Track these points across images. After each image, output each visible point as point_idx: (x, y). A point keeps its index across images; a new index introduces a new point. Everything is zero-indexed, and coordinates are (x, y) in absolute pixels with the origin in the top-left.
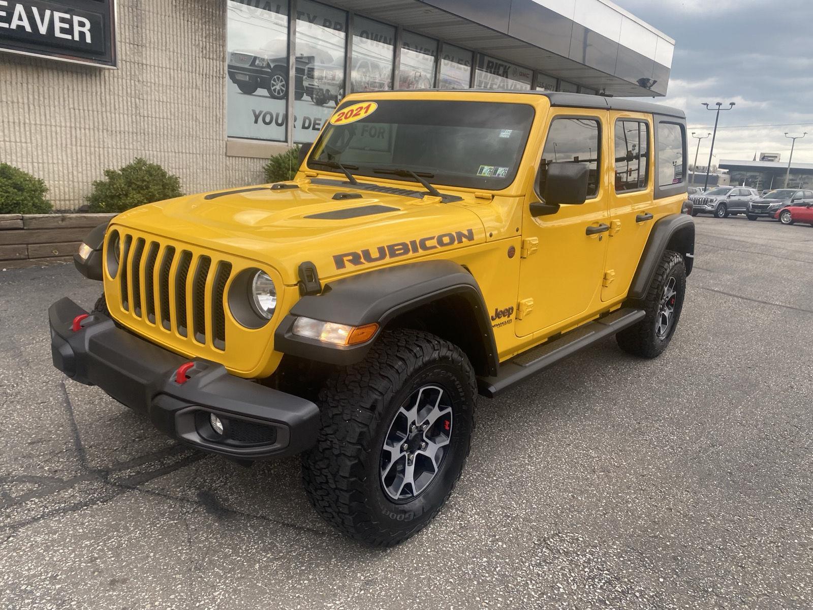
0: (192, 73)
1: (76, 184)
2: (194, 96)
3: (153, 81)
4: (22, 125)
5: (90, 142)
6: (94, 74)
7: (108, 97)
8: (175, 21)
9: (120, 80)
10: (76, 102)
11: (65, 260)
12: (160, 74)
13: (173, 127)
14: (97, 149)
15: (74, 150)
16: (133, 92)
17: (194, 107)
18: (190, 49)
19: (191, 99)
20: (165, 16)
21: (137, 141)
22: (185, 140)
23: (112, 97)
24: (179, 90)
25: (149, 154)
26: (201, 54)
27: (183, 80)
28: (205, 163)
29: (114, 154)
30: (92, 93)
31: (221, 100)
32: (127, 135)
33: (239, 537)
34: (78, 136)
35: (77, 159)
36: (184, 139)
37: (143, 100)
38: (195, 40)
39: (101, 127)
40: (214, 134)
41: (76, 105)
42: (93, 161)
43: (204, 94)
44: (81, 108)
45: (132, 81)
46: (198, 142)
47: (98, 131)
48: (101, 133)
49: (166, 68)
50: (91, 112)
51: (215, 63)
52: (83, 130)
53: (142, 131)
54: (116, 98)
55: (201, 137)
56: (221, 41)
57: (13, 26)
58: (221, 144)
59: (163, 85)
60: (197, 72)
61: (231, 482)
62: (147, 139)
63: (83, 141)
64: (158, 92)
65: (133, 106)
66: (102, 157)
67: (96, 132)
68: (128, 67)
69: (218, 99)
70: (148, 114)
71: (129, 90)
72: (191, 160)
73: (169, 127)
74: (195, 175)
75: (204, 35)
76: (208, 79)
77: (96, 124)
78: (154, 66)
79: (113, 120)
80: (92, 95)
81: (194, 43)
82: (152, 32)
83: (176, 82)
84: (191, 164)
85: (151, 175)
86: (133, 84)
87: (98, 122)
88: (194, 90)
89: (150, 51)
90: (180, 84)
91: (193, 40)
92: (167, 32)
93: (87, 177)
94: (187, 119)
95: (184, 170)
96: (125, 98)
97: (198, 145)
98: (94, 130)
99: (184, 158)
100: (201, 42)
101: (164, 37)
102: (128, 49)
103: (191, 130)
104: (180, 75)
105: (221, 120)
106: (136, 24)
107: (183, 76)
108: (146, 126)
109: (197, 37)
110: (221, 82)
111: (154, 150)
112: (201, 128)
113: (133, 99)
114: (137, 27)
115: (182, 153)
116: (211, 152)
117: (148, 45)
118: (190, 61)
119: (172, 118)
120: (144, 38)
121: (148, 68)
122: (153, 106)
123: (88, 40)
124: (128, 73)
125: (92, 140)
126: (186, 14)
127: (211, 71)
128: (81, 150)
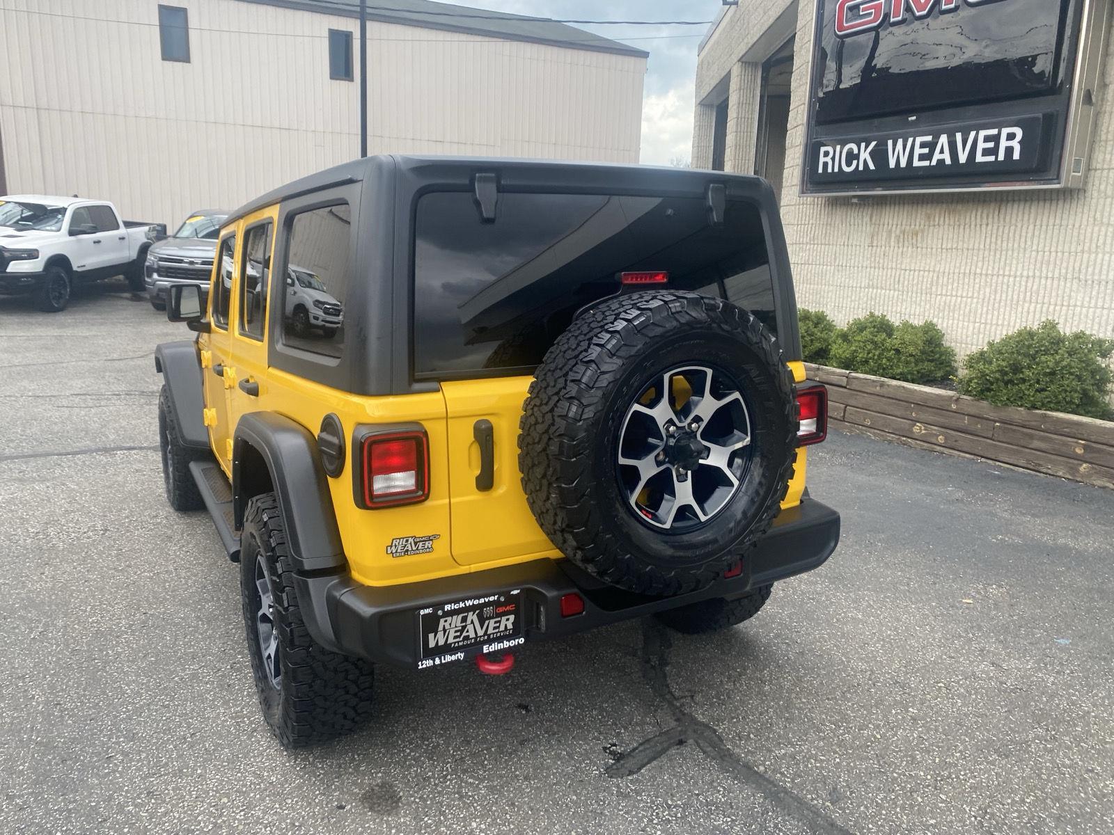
4: (972, 277)
7: (1089, 229)
10: (1041, 241)
14: (1058, 308)
23: (1096, 229)
29: (1082, 317)
30: (1067, 226)
39: (1069, 276)
47: (1065, 281)
48: (1068, 285)
50: (1060, 254)
52: (1043, 281)
57: (934, 162)
67: (1061, 283)
77: (1064, 271)
79: (1091, 264)
80: (1066, 229)
87: (1068, 269)
123: (1016, 156)
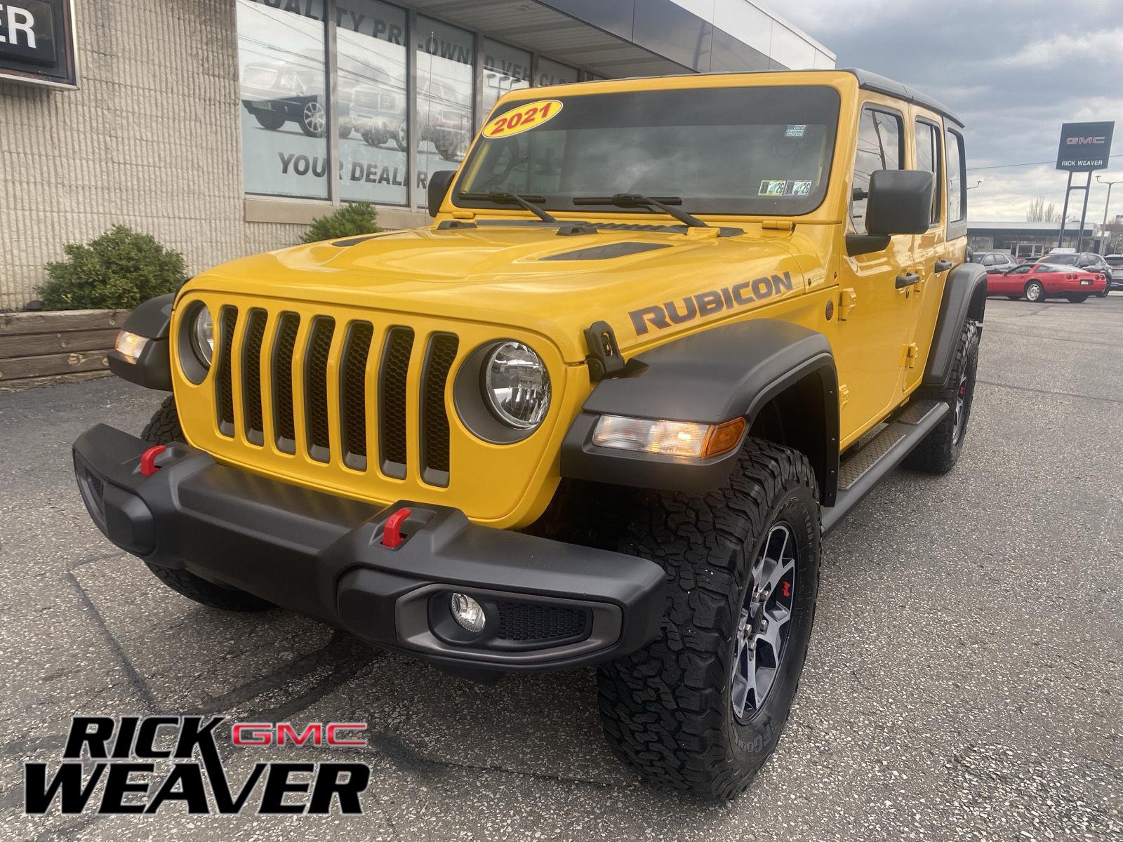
0: (189, 96)
1: (17, 269)
2: (194, 131)
3: (130, 109)
5: (37, 203)
6: (38, 99)
7: (62, 133)
8: (160, 19)
9: (80, 108)
10: (12, 140)
11: (13, 386)
12: (141, 99)
13: (164, 179)
14: (48, 214)
15: (13, 217)
16: (101, 126)
17: (194, 149)
18: (184, 61)
19: (189, 137)
20: (145, 10)
21: (110, 201)
22: (183, 199)
23: (68, 133)
24: (171, 124)
25: (130, 221)
26: (201, 69)
27: (176, 107)
28: (214, 233)
29: (75, 222)
30: (37, 127)
31: (234, 138)
32: (93, 191)
33: (472, 807)
34: (18, 194)
35: (18, 228)
36: (181, 198)
37: (116, 138)
38: (191, 48)
39: (53, 180)
40: (226, 188)
41: (13, 147)
42: (43, 233)
43: (209, 130)
44: (21, 150)
45: (99, 110)
46: (202, 202)
47: (49, 186)
48: (54, 190)
49: (150, 90)
50: (36, 157)
51: (222, 84)
52: (25, 185)
53: (117, 186)
54: (75, 134)
55: (207, 193)
56: (230, 50)
58: (237, 205)
59: (145, 115)
60: (197, 95)
61: (417, 713)
62: (124, 197)
63: (26, 201)
64: (139, 125)
65: (103, 147)
66: (57, 227)
67: (46, 188)
68: (92, 89)
69: (229, 137)
70: (125, 158)
71: (94, 125)
72: (193, 229)
73: (158, 180)
74: (200, 251)
75: (204, 40)
76: (213, 107)
77: (46, 175)
78: (132, 87)
79: (72, 168)
80: (37, 131)
81: (189, 51)
82: (126, 34)
83: (165, 111)
84: (194, 235)
85: (140, 250)
86: (100, 113)
87: (49, 173)
88: (193, 123)
89: (124, 64)
90: (171, 114)
91: (189, 48)
92: (149, 35)
93: (35, 257)
94: (185, 166)
95: (184, 244)
96: (88, 135)
97: (202, 206)
98: (42, 185)
99: (183, 227)
100: (200, 51)
101: (144, 42)
102: (90, 59)
103: (191, 183)
104: (170, 101)
105: (235, 168)
106: (100, 21)
107: (176, 102)
108: (123, 178)
109: (194, 42)
110: (233, 111)
111: (137, 214)
112: (206, 180)
113: (101, 136)
114: (103, 27)
115: (180, 218)
116: (223, 215)
117: (120, 54)
118: (186, 79)
119: (162, 164)
120: (114, 43)
121: (123, 89)
122: (132, 148)
123: (32, 43)
124: (92, 97)
125: (40, 200)
126: (176, 7)
127: (218, 95)
128: (24, 216)
